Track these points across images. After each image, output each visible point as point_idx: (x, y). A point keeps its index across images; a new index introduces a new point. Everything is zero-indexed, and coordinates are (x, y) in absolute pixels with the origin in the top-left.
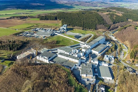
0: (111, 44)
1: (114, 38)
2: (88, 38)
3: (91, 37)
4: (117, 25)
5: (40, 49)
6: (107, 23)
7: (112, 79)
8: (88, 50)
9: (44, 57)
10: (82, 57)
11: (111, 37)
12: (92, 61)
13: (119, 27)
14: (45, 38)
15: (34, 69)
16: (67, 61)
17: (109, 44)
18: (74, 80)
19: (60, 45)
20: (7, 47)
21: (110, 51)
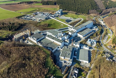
0: (98, 28)
1: (103, 23)
2: (77, 22)
3: (81, 21)
4: (109, 10)
5: (34, 30)
6: (99, 8)
7: (89, 63)
8: (74, 34)
9: (33, 38)
10: (66, 40)
11: (101, 21)
12: (74, 44)
13: (111, 12)
14: (40, 21)
15: (17, 51)
16: (51, 43)
17: (96, 28)
18: (51, 62)
19: (51, 28)
20: (7, 28)
21: (95, 35)
